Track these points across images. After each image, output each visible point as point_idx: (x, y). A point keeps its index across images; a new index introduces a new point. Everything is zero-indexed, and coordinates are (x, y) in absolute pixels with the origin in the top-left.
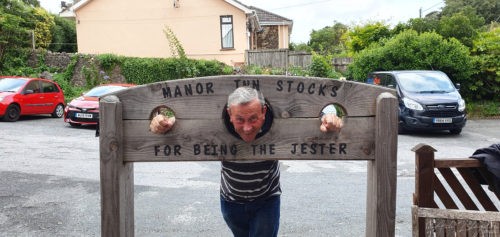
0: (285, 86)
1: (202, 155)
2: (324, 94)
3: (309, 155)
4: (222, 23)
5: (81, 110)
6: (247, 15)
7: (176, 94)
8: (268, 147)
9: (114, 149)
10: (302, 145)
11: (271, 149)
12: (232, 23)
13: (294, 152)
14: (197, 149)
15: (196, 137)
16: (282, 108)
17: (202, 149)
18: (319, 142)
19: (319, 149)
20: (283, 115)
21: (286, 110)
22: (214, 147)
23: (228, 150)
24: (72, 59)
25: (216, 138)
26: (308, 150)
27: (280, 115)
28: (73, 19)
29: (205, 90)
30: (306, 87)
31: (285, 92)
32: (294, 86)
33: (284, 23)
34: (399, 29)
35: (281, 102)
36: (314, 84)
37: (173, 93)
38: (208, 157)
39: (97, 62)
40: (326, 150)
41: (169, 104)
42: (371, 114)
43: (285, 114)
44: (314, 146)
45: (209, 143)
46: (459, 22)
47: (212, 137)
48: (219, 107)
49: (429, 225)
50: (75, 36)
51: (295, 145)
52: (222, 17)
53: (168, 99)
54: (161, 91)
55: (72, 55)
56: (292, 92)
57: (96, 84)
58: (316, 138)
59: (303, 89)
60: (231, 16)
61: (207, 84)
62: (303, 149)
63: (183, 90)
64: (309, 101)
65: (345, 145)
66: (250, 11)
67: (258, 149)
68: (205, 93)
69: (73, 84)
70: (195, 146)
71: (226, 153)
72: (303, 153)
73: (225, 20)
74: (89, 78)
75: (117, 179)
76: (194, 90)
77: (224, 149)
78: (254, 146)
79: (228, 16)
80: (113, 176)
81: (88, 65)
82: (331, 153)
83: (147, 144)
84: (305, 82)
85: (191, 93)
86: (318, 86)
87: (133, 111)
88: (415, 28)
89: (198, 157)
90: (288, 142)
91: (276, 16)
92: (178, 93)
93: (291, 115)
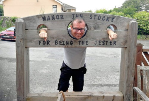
0: (93, 17)
1: (58, 45)
2: (108, 21)
3: (102, 45)
4: (53, 8)
5: (5, 35)
6: (62, 5)
7: (48, 19)
8: (85, 42)
9: (22, 41)
10: (99, 41)
11: (86, 43)
12: (56, 8)
13: (95, 44)
14: (56, 42)
15: (56, 38)
16: (92, 26)
17: (59, 42)
18: (106, 40)
19: (105, 43)
20: (92, 29)
21: (93, 27)
22: (63, 41)
23: (69, 43)
24: (2, 18)
25: (64, 38)
26: (101, 43)
27: (91, 29)
28: (2, 4)
29: (60, 18)
30: (102, 17)
31: (93, 19)
32: (97, 17)
33: (73, 8)
34: (111, 11)
35: (92, 24)
36: (105, 16)
37: (47, 19)
38: (61, 46)
39: (11, 19)
40: (108, 43)
41: (45, 24)
42: (127, 29)
43: (92, 28)
44: (104, 42)
45: (62, 40)
46: (129, 9)
47: (63, 38)
48: (66, 25)
49: (144, 72)
50: (3, 11)
51: (96, 41)
52: (53, 5)
53: (44, 21)
54: (42, 18)
55: (2, 17)
56: (96, 19)
57: (10, 27)
58: (105, 39)
59: (100, 18)
60: (56, 5)
61: (61, 15)
62: (99, 43)
63: (51, 18)
64: (102, 23)
65: (116, 41)
66: (63, 4)
67: (81, 43)
68: (60, 19)
69: (2, 27)
70: (55, 41)
71: (68, 44)
72: (99, 44)
73: (54, 7)
74: (8, 24)
75: (23, 54)
76: (55, 18)
77: (67, 43)
78: (80, 42)
79: (55, 5)
80: (21, 53)
81: (8, 20)
82: (110, 44)
83: (36, 40)
84: (101, 16)
85: (54, 19)
86: (106, 17)
87: (30, 26)
88: (116, 11)
89: (57, 46)
90: (93, 40)
91: (71, 6)
92: (49, 19)
93: (95, 29)
